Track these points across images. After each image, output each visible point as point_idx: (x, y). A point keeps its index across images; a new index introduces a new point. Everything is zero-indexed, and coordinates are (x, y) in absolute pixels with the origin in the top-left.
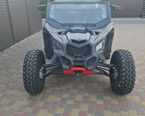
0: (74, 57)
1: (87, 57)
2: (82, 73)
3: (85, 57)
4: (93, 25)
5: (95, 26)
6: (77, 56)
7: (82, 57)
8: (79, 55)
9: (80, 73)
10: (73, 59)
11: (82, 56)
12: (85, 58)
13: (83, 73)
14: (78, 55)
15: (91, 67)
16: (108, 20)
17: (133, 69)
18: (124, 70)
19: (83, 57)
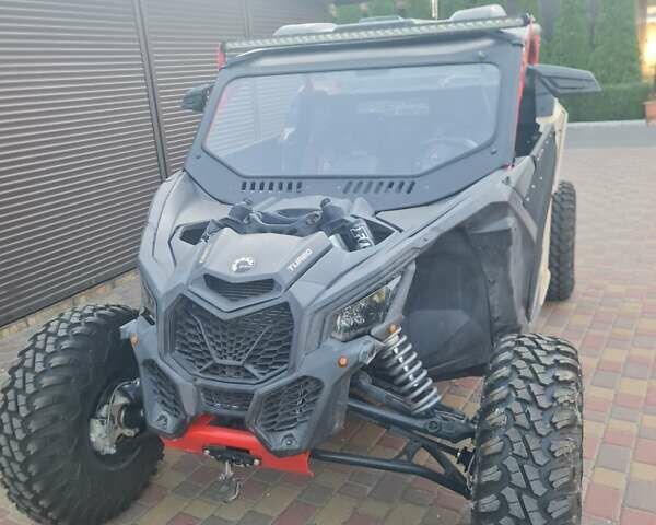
0: (207, 370)
1: (272, 373)
2: (252, 464)
3: (264, 374)
4: (402, 184)
5: (409, 192)
6: (225, 366)
7: (247, 371)
8: (234, 358)
9: (237, 462)
10: (199, 381)
11: (250, 368)
12: (262, 378)
13: (257, 462)
14: (229, 361)
15: (291, 436)
16: (494, 153)
17: (551, 479)
18: (488, 479)
19: (253, 376)
